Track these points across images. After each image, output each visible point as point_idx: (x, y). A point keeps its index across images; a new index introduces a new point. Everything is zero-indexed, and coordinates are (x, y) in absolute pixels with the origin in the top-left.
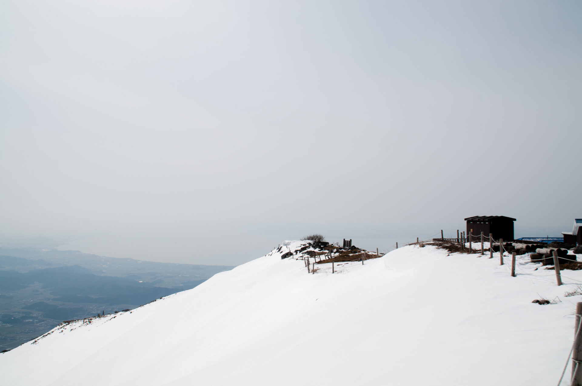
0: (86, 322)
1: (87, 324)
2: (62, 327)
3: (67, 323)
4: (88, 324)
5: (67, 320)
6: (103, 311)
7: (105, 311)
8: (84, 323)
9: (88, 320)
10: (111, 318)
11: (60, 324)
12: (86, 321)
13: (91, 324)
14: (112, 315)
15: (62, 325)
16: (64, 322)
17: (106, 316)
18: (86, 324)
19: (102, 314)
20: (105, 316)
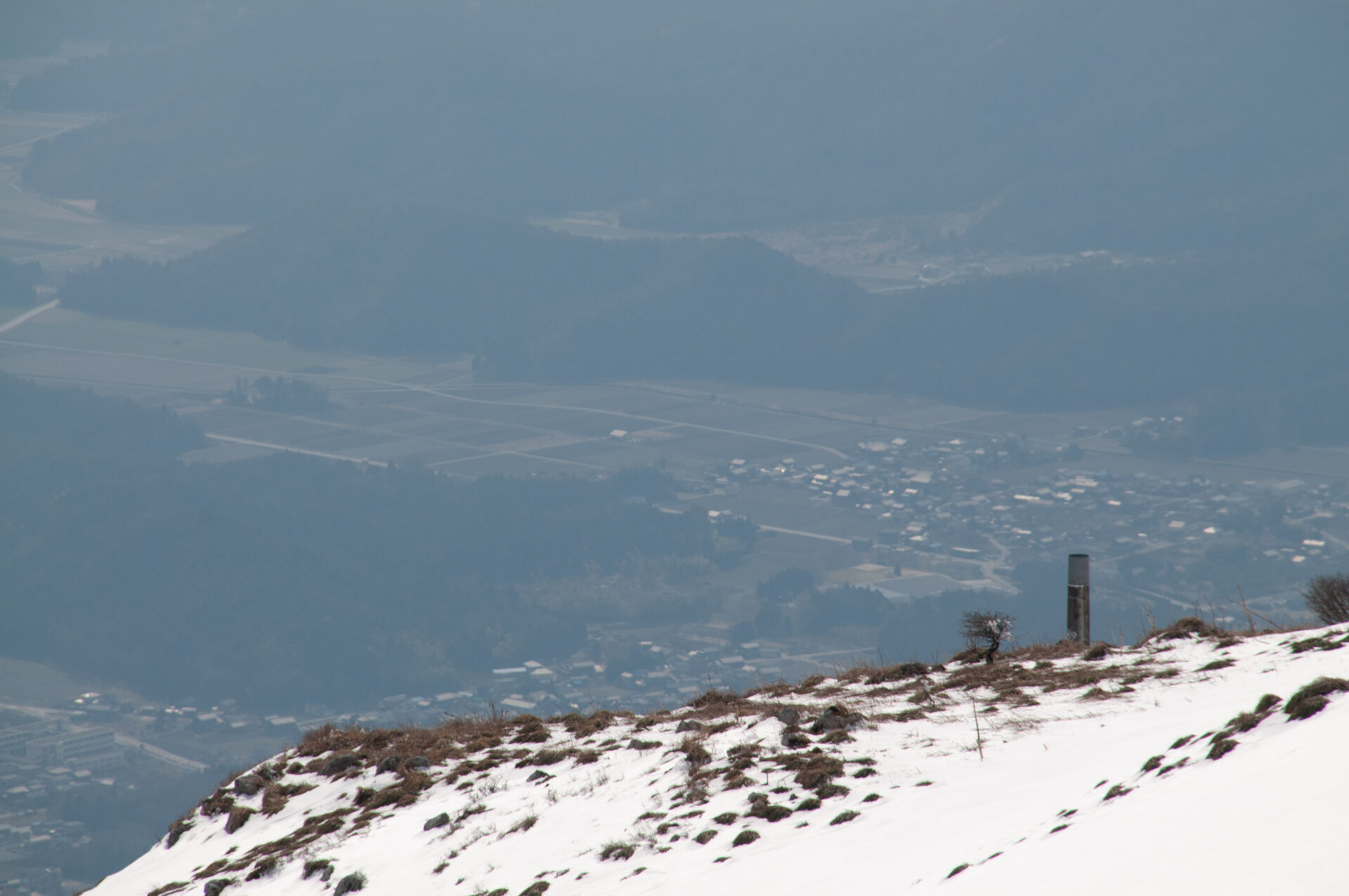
0: (735, 779)
1: (765, 811)
2: (286, 846)
3: (375, 779)
4: (776, 815)
5: (370, 719)
6: (1078, 561)
7: (1100, 569)
8: (695, 793)
9: (769, 732)
10: (1246, 723)
11: (247, 789)
12: (743, 757)
13: (833, 806)
14: (1247, 651)
15: (271, 808)
16: (311, 745)
17: (1134, 677)
18: (737, 801)
19: (1059, 629)
20: (1122, 659)
